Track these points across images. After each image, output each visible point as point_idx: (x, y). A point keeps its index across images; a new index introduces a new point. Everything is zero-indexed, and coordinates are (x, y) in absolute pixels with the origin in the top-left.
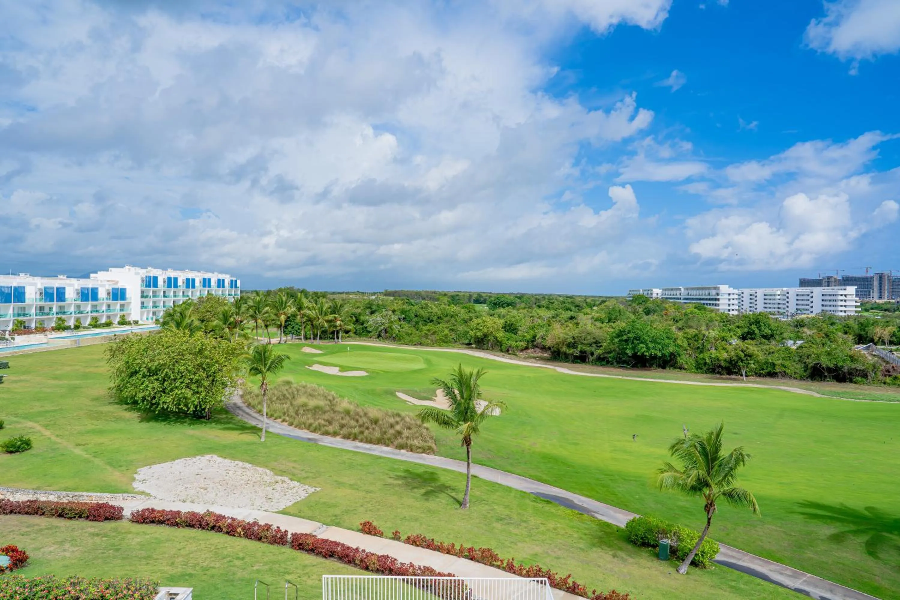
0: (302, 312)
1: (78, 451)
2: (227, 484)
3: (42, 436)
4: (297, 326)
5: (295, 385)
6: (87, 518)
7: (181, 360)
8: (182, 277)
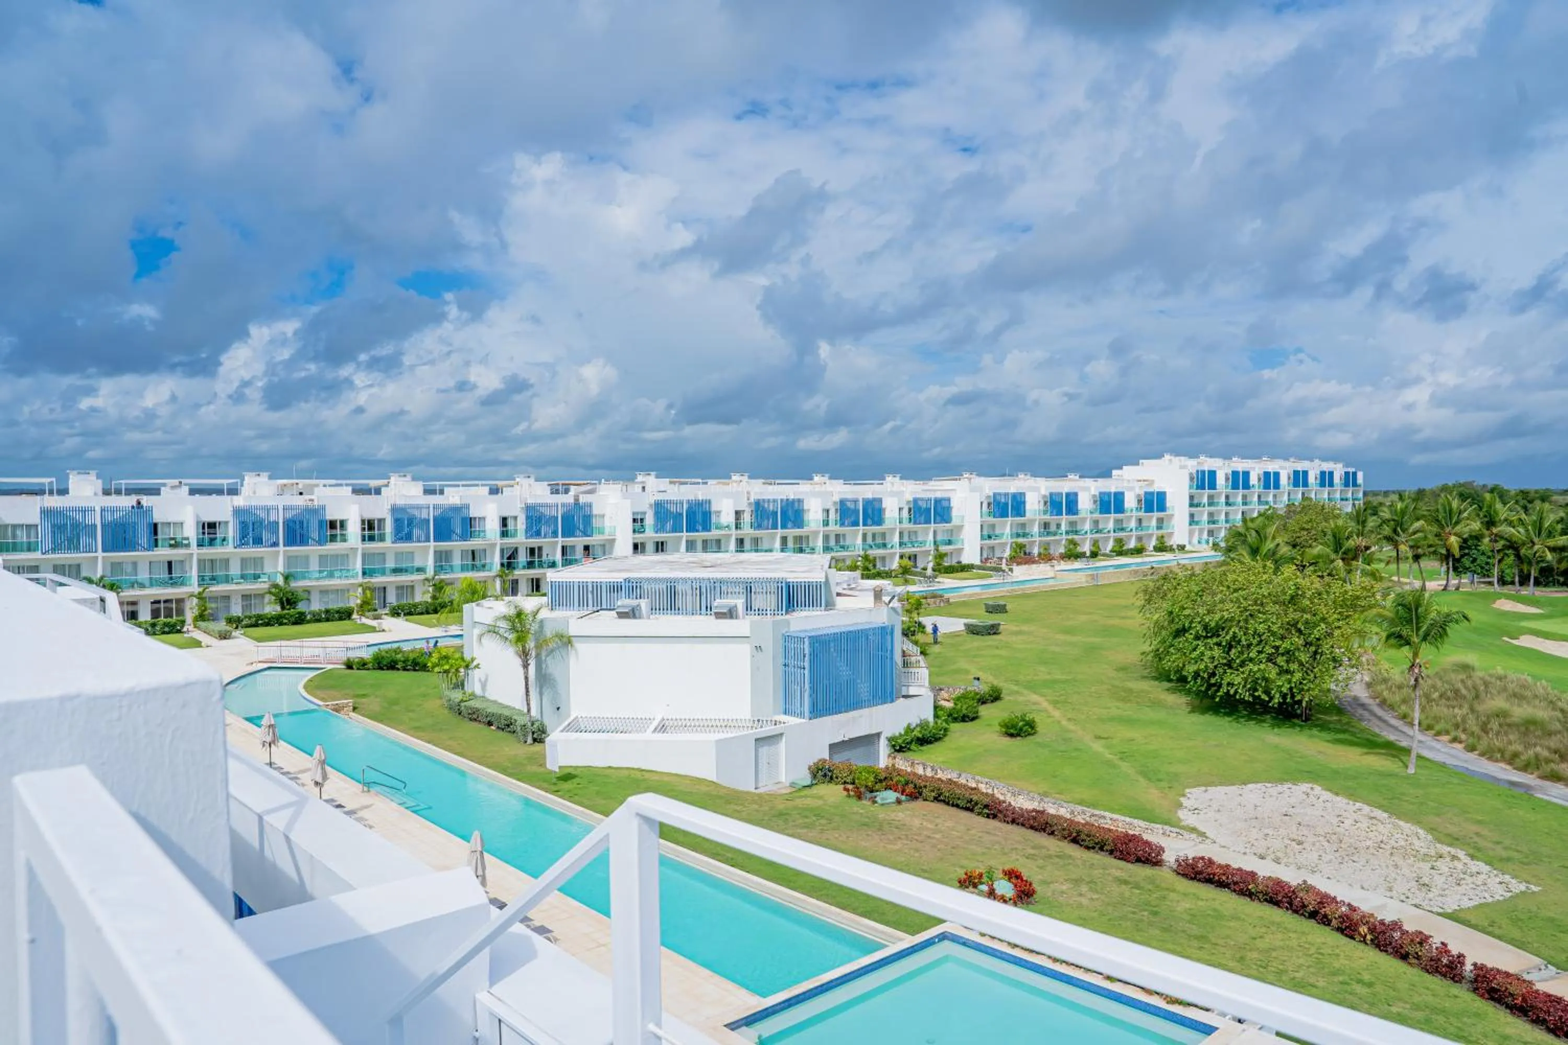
0: (1495, 530)
1: (1098, 747)
2: (1341, 841)
3: (1050, 717)
4: (1484, 558)
5: (1480, 674)
6: (1111, 852)
7: (1259, 612)
8: (1256, 469)
